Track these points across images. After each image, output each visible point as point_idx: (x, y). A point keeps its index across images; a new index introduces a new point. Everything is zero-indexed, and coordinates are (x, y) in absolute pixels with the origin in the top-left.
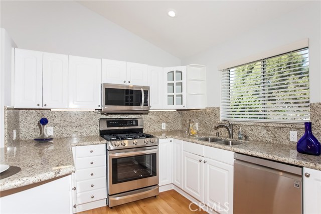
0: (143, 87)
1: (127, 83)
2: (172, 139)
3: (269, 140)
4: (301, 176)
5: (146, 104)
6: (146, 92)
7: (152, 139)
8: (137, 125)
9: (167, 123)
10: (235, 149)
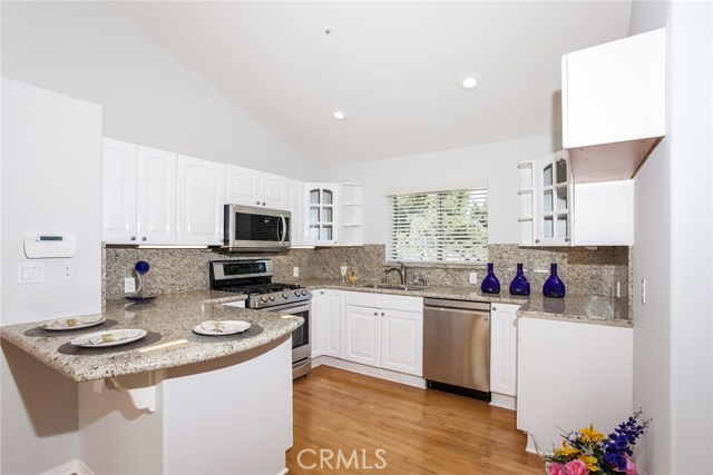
0: (284, 212)
1: (260, 206)
2: (323, 290)
3: (449, 283)
4: (489, 311)
5: (287, 239)
6: (287, 220)
7: (299, 291)
8: (264, 270)
9: (300, 266)
10: (425, 294)
